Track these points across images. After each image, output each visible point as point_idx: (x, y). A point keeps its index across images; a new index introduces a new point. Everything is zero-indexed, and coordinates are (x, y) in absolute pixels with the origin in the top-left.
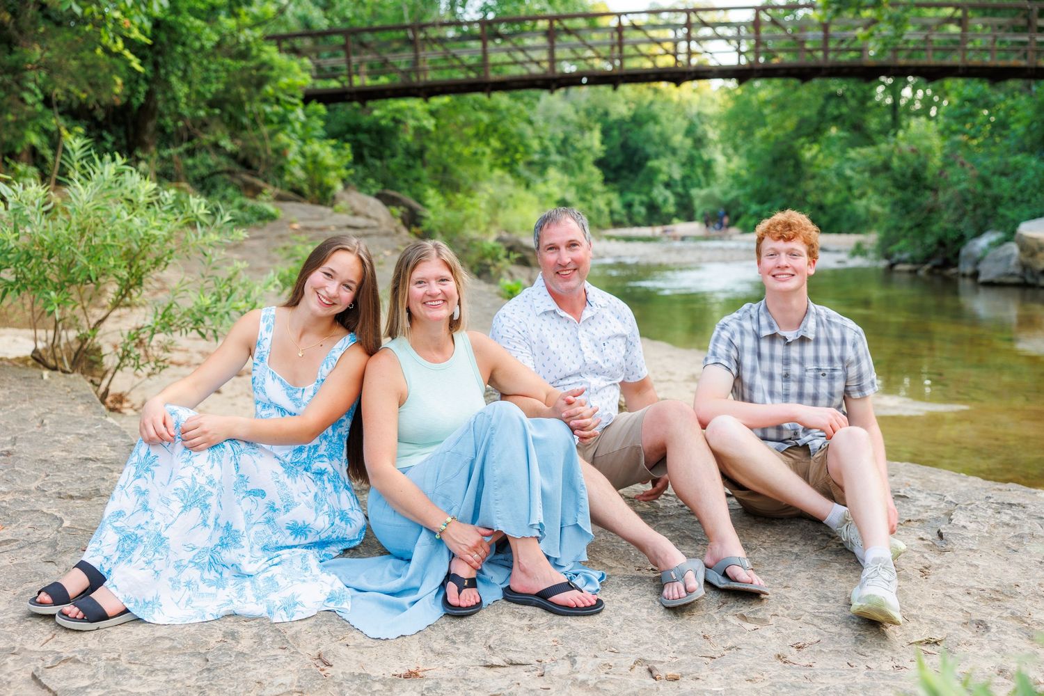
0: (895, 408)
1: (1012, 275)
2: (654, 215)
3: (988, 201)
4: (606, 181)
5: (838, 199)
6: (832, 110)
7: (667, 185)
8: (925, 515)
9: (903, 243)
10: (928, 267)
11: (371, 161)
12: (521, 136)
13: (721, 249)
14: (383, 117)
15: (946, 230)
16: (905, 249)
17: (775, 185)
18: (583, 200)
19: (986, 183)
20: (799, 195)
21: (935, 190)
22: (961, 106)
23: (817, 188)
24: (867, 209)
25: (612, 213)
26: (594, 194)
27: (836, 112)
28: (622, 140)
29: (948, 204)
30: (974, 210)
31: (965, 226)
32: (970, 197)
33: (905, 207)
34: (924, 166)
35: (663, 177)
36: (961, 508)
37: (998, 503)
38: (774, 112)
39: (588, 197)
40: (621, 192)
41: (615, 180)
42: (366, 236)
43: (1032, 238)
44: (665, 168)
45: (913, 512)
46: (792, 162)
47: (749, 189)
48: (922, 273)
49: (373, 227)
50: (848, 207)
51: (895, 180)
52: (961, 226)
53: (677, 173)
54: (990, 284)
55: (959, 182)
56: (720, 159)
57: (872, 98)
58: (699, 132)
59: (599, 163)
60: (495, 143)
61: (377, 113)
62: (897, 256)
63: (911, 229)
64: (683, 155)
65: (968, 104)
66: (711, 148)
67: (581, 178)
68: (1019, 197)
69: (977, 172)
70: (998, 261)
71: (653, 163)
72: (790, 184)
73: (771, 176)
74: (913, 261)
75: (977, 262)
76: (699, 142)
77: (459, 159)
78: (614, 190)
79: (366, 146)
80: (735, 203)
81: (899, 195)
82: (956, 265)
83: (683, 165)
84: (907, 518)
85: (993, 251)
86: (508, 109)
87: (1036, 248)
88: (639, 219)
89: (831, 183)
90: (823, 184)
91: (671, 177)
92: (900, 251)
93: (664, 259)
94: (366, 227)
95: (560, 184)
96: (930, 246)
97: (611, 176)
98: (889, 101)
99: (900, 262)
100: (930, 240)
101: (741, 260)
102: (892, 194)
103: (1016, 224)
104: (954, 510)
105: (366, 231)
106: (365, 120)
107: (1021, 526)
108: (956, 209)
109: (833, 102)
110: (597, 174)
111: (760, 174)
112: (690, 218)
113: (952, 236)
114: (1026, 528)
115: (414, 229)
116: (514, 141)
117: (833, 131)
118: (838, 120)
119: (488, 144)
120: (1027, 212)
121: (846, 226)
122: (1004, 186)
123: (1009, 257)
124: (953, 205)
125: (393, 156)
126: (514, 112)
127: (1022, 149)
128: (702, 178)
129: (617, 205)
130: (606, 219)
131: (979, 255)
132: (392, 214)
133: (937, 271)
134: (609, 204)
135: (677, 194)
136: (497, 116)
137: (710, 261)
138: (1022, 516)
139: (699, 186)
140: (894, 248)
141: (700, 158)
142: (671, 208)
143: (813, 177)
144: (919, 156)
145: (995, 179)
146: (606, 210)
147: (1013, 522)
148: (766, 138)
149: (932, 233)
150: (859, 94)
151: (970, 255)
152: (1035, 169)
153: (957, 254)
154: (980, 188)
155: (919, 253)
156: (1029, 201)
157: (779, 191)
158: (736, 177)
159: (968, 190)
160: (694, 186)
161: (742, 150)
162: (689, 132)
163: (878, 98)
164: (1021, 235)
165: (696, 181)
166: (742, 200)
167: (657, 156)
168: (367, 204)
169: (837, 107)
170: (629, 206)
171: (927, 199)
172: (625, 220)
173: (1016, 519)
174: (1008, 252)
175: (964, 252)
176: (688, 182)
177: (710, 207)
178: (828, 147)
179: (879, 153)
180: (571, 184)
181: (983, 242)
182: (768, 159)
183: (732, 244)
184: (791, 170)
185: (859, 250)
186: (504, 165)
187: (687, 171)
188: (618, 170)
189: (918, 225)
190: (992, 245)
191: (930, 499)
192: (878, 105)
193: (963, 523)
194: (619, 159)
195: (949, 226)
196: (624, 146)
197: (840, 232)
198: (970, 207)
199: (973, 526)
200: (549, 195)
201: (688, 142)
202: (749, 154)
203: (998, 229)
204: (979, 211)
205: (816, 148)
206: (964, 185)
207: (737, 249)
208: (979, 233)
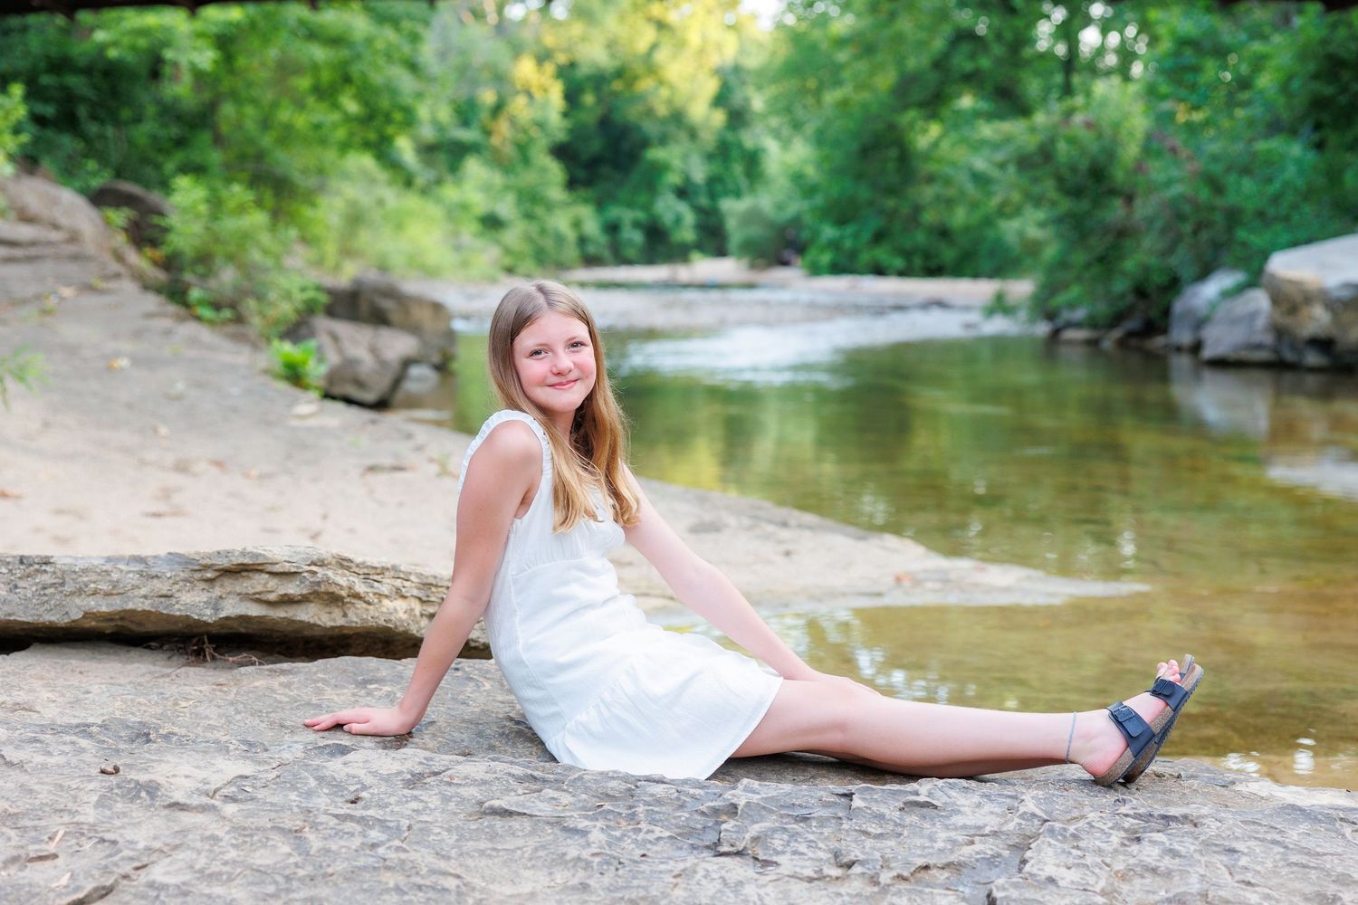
0: (1007, 590)
1: (1259, 347)
2: (658, 245)
3: (1218, 217)
4: (572, 184)
5: (976, 217)
6: (962, 62)
7: (683, 193)
8: (967, 850)
9: (1075, 291)
10: (1117, 334)
11: (93, 128)
12: (393, 91)
13: (766, 303)
14: (115, 44)
15: (1146, 269)
16: (1079, 304)
17: (864, 193)
18: (529, 216)
19: (1217, 187)
20: (905, 210)
21: (1129, 199)
22: (1177, 54)
23: (938, 198)
24: (1021, 234)
25: (582, 241)
26: (550, 206)
27: (968, 66)
28: (599, 111)
29: (1150, 221)
30: (1195, 232)
31: (1181, 260)
32: (1187, 208)
33: (1076, 227)
34: (1110, 154)
35: (673, 179)
36: (1051, 831)
37: (1137, 816)
38: (857, 57)
39: (539, 211)
40: (600, 205)
41: (588, 183)
42: (30, 259)
43: (1291, 282)
44: (676, 163)
45: (940, 845)
46: (893, 153)
47: (819, 200)
48: (1108, 343)
49: (49, 243)
50: (990, 233)
51: (1060, 180)
52: (1173, 261)
53: (699, 173)
54: (1220, 364)
55: (1169, 183)
56: (772, 146)
57: (1031, 41)
58: (736, 99)
59: (561, 152)
60: (351, 106)
61: (100, 36)
62: (1066, 315)
63: (1088, 265)
64: (708, 138)
65: (1188, 52)
66: (758, 128)
67: (528, 178)
68: (1271, 211)
69: (1199, 165)
70: (1235, 321)
71: (655, 154)
72: (892, 191)
73: (859, 177)
74: (1092, 323)
75: (1200, 323)
76: (738, 118)
77: (287, 136)
78: (586, 201)
79: (83, 99)
80: (796, 222)
81: (1066, 204)
82: (1164, 331)
83: (710, 157)
84: (921, 862)
85: (1227, 305)
86: (369, 41)
87: (1299, 298)
88: (630, 252)
89: (962, 193)
90: (951, 192)
91: (687, 180)
92: (1072, 306)
93: (659, 319)
94: (33, 244)
95: (486, 188)
96: (1122, 296)
97: (581, 174)
98: (1061, 49)
99: (1071, 325)
100: (1120, 286)
101: (795, 322)
102: (1054, 204)
103: (1265, 256)
104: (1036, 836)
105: (33, 251)
106: (80, 50)
107: (1184, 873)
108: (1164, 231)
109: (965, 48)
110: (555, 171)
111: (838, 172)
112: (721, 252)
113: (1158, 279)
114: (1194, 879)
115: (149, 251)
116: (384, 103)
117: (966, 102)
118: (972, 79)
119: (336, 106)
120: (1285, 237)
121: (986, 265)
122: (1245, 191)
123: (1253, 316)
124: (1159, 224)
125: (138, 120)
126: (380, 45)
127: (1275, 127)
128: (743, 182)
129: (592, 226)
130: (572, 252)
131: (1203, 312)
132: (107, 222)
133: (1134, 342)
134: (577, 224)
135: (699, 210)
136: (344, 53)
137: (742, 323)
138: (1188, 846)
139: (738, 194)
140: (1060, 299)
141: (740, 146)
142: (687, 234)
143: (931, 179)
144: (1100, 137)
145: (1231, 179)
146: (571, 235)
147: (1167, 862)
148: (844, 104)
149: (1124, 274)
150: (1008, 35)
151: (1190, 313)
152: (1298, 162)
153: (1166, 312)
154: (1204, 194)
155: (1102, 309)
156: (1287, 219)
157: (871, 203)
158: (797, 178)
159: (1183, 197)
160: (726, 193)
161: (810, 129)
162: (720, 100)
163: (1042, 45)
164: (1273, 276)
165: (730, 186)
166: (808, 219)
167: (663, 140)
168: (55, 202)
169: (973, 56)
170: (612, 228)
171: (1115, 211)
172: (606, 253)
173: (1174, 853)
174: (1251, 307)
175: (1179, 306)
176: (719, 188)
177: (755, 231)
178: (956, 126)
179: (1033, 130)
180: (507, 188)
181: (1210, 290)
182: (854, 146)
183: (785, 296)
184: (891, 166)
185: (1000, 306)
186: (367, 145)
187: (715, 168)
188: (593, 164)
189: (1102, 259)
190: (1227, 294)
191: (988, 807)
192: (1042, 56)
193: (1050, 870)
194: (595, 146)
195: (1153, 261)
196: (605, 123)
197: (976, 275)
198: (1187, 228)
199: (1074, 875)
200: (464, 207)
201: (719, 118)
202: (820, 139)
203: (1234, 266)
204: (1205, 236)
205: (935, 130)
206: (1177, 189)
207: (794, 303)
208: (1205, 273)
